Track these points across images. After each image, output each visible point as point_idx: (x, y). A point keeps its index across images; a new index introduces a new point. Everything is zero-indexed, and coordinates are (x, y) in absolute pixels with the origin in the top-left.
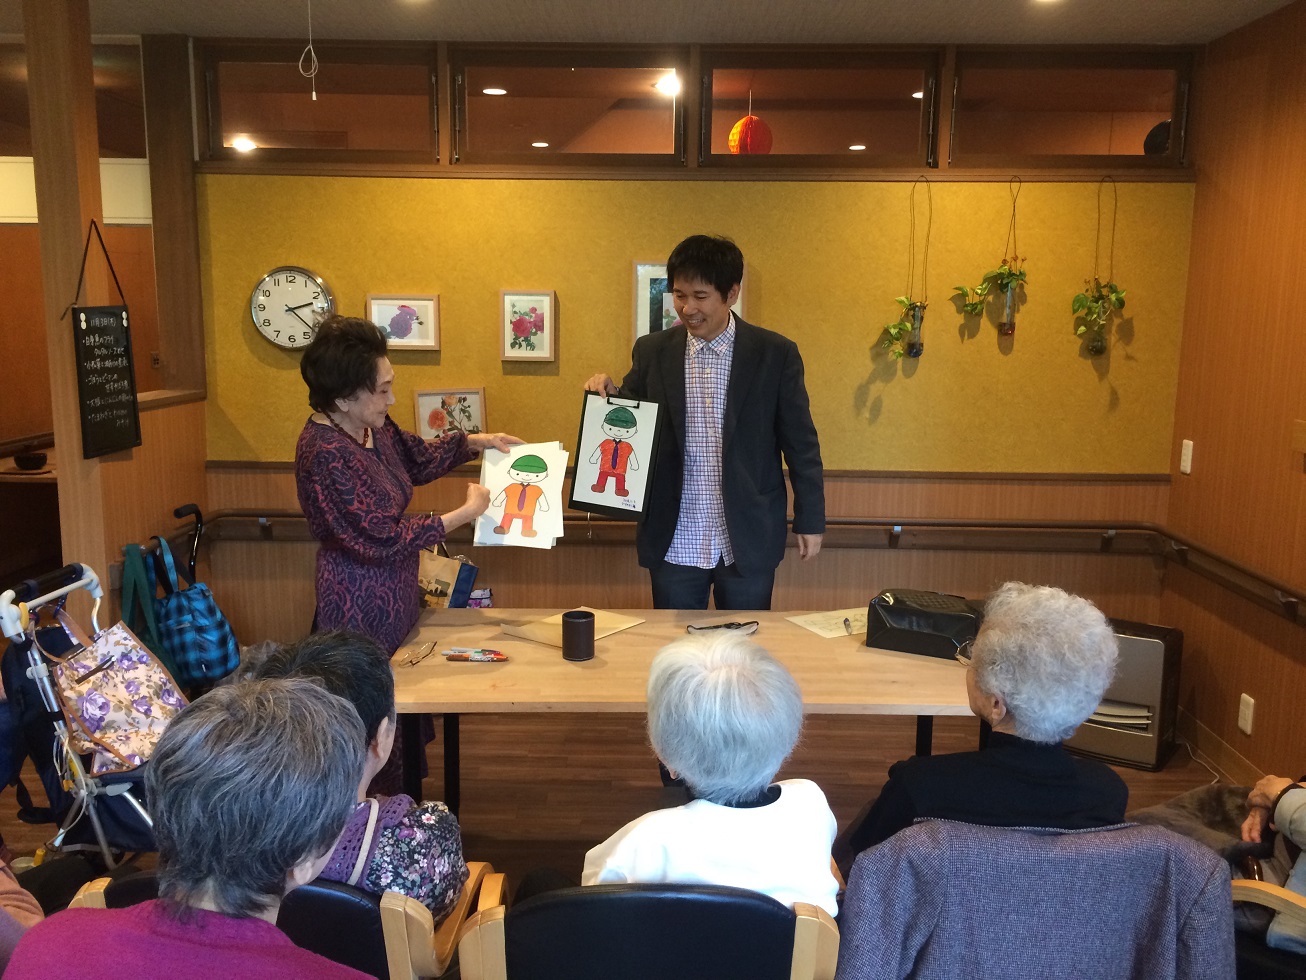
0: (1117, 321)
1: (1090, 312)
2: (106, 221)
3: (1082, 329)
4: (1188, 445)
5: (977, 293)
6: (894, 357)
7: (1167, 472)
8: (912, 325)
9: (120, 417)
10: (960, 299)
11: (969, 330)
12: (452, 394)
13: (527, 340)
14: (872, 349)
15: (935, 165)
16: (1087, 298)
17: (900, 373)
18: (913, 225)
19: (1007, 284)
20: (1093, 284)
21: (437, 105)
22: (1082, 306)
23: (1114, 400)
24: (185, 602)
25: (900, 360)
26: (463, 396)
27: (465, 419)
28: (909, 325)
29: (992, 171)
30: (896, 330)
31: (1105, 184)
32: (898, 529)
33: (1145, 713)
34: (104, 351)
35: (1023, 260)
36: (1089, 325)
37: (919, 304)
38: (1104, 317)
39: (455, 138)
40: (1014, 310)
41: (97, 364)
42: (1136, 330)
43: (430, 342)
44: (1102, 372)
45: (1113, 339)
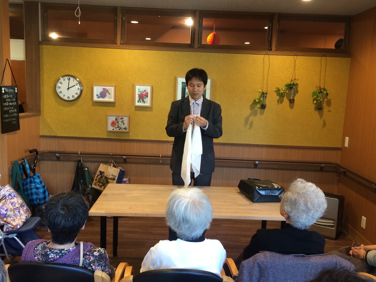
0: (326, 100)
1: (318, 97)
2: (11, 59)
3: (315, 102)
4: (347, 139)
5: (283, 90)
6: (257, 109)
7: (341, 147)
8: (263, 99)
9: (13, 121)
10: (278, 91)
11: (280, 101)
12: (119, 116)
13: (143, 100)
14: (250, 106)
15: (271, 50)
16: (317, 92)
17: (259, 114)
18: (264, 69)
19: (292, 87)
20: (319, 88)
21: (117, 26)
22: (315, 94)
23: (324, 124)
24: (32, 180)
25: (259, 110)
26: (122, 117)
27: (123, 125)
28: (262, 99)
29: (289, 52)
30: (258, 100)
31: (323, 57)
32: (257, 162)
33: (332, 222)
34: (9, 100)
35: (297, 80)
36: (317, 101)
37: (265, 92)
38: (322, 98)
39: (122, 36)
40: (294, 95)
41: (7, 104)
42: (332, 102)
43: (112, 100)
44: (321, 115)
45: (325, 105)
